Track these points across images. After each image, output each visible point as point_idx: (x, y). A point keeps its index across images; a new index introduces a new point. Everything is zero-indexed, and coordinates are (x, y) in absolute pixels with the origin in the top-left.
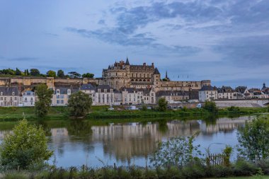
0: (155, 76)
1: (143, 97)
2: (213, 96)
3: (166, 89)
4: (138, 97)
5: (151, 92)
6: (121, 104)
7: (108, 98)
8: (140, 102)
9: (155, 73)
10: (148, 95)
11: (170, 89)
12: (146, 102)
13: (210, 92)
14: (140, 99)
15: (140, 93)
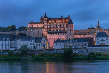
0: (69, 25)
1: (35, 44)
2: (104, 42)
3: (79, 36)
4: (31, 44)
5: (43, 39)
6: (16, 49)
7: (5, 45)
8: (33, 48)
9: (69, 24)
10: (40, 42)
11: (82, 36)
12: (38, 48)
13: (100, 39)
14: (32, 46)
15: (33, 40)
